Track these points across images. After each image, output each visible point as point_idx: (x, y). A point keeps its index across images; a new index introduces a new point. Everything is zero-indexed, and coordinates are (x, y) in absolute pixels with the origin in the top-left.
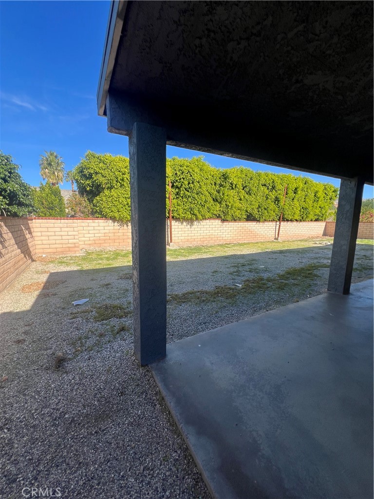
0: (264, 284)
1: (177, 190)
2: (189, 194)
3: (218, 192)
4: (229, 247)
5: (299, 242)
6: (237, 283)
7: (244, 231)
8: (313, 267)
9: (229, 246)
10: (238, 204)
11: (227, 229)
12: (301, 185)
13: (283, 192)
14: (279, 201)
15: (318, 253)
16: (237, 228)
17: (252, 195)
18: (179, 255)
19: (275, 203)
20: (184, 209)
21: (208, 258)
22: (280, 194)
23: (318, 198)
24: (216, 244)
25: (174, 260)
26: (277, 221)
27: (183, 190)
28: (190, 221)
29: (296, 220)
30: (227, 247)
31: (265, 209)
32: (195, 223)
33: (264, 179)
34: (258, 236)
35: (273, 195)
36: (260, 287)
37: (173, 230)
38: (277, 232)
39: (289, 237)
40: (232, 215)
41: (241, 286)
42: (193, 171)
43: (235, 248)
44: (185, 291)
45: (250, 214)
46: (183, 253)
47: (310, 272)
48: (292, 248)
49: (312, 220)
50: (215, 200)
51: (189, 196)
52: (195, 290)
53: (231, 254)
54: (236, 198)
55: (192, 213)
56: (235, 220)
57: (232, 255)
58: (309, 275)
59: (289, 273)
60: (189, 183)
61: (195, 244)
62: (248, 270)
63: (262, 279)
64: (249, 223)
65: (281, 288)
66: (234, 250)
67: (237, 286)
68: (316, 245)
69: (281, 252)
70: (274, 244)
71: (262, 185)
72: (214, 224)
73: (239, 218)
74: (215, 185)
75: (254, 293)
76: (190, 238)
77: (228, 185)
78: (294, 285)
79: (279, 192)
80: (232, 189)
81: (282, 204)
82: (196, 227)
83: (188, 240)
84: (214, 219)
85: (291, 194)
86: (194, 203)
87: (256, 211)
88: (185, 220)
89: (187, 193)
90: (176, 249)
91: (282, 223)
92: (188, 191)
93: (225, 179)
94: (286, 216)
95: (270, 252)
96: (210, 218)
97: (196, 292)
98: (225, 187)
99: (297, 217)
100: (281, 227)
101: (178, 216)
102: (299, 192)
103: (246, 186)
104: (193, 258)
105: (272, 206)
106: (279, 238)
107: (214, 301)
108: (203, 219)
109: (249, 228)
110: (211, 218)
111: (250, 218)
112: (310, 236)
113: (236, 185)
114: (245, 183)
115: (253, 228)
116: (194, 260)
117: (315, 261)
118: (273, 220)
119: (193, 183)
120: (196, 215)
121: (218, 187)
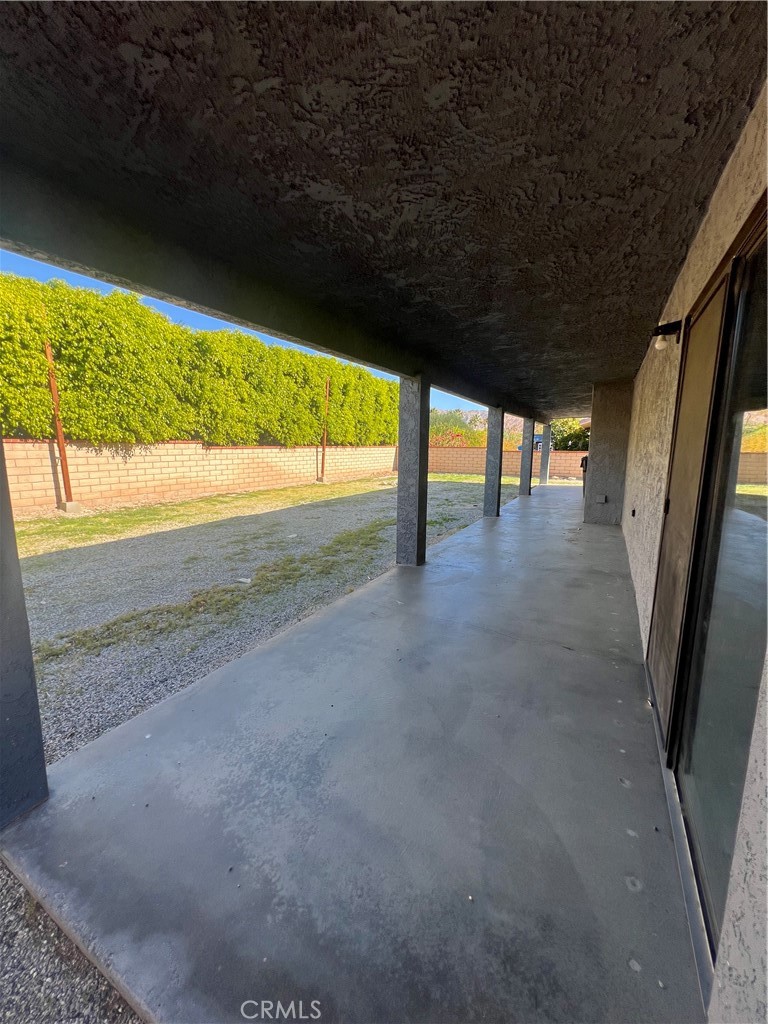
0: (295, 570)
1: (73, 368)
2: (110, 380)
3: (189, 380)
4: (226, 502)
5: (358, 483)
6: (241, 577)
7: (255, 465)
8: (376, 526)
9: (227, 499)
10: (236, 410)
11: (218, 462)
12: (354, 381)
13: (323, 391)
14: (317, 407)
15: (386, 501)
16: (240, 461)
17: (266, 392)
18: (94, 532)
19: (311, 410)
20: (100, 417)
21: (175, 530)
22: (318, 394)
23: (382, 405)
24: (194, 496)
25: (78, 545)
26: (317, 446)
27: (92, 369)
28: (123, 446)
29: (351, 444)
30: (222, 502)
31: (294, 422)
32: (137, 450)
33: (287, 362)
34: (286, 476)
35: (306, 395)
36: (287, 577)
37: (71, 469)
38: (320, 466)
39: (341, 475)
40: (228, 434)
41: (249, 580)
42: (118, 325)
43: (240, 503)
44: (111, 618)
45: (266, 431)
46: (108, 524)
47: (373, 535)
48: (346, 494)
49: (375, 444)
50: (183, 398)
51: (110, 385)
52: (141, 609)
53: (230, 516)
54: (233, 399)
55: (124, 426)
56: (235, 445)
57: (232, 519)
58: (371, 542)
59: (340, 542)
60: (108, 354)
61: (142, 500)
62: (265, 545)
63: (292, 561)
64: (266, 451)
65: (326, 572)
66: (236, 507)
67: (240, 582)
68: (383, 488)
69: (328, 504)
70: (316, 489)
71: (285, 375)
72: (185, 452)
73: (242, 439)
74: (179, 364)
75: (276, 591)
76: (125, 486)
77: (211, 368)
78: (348, 561)
79: (317, 390)
80: (222, 376)
81: (323, 413)
82: (141, 459)
83: (120, 493)
84: (185, 441)
85: (338, 396)
86: (128, 404)
87: (276, 426)
88: (105, 442)
89: (103, 376)
90: (87, 517)
91: (327, 449)
92: (107, 373)
93: (204, 352)
94: (332, 437)
95: (309, 505)
96: (174, 440)
97: (143, 614)
98: (204, 370)
99: (351, 438)
100: (326, 457)
101: (85, 434)
102: (351, 393)
103: (251, 374)
104: (134, 536)
105: (307, 416)
106: (325, 478)
107: (189, 626)
108: (157, 441)
109: (265, 460)
110: (177, 439)
111: (266, 439)
112: (376, 472)
113: (228, 369)
114: (249, 366)
115: (274, 460)
116: (138, 539)
117: (382, 514)
118: (311, 444)
119: (119, 353)
120: (136, 432)
121: (187, 368)
